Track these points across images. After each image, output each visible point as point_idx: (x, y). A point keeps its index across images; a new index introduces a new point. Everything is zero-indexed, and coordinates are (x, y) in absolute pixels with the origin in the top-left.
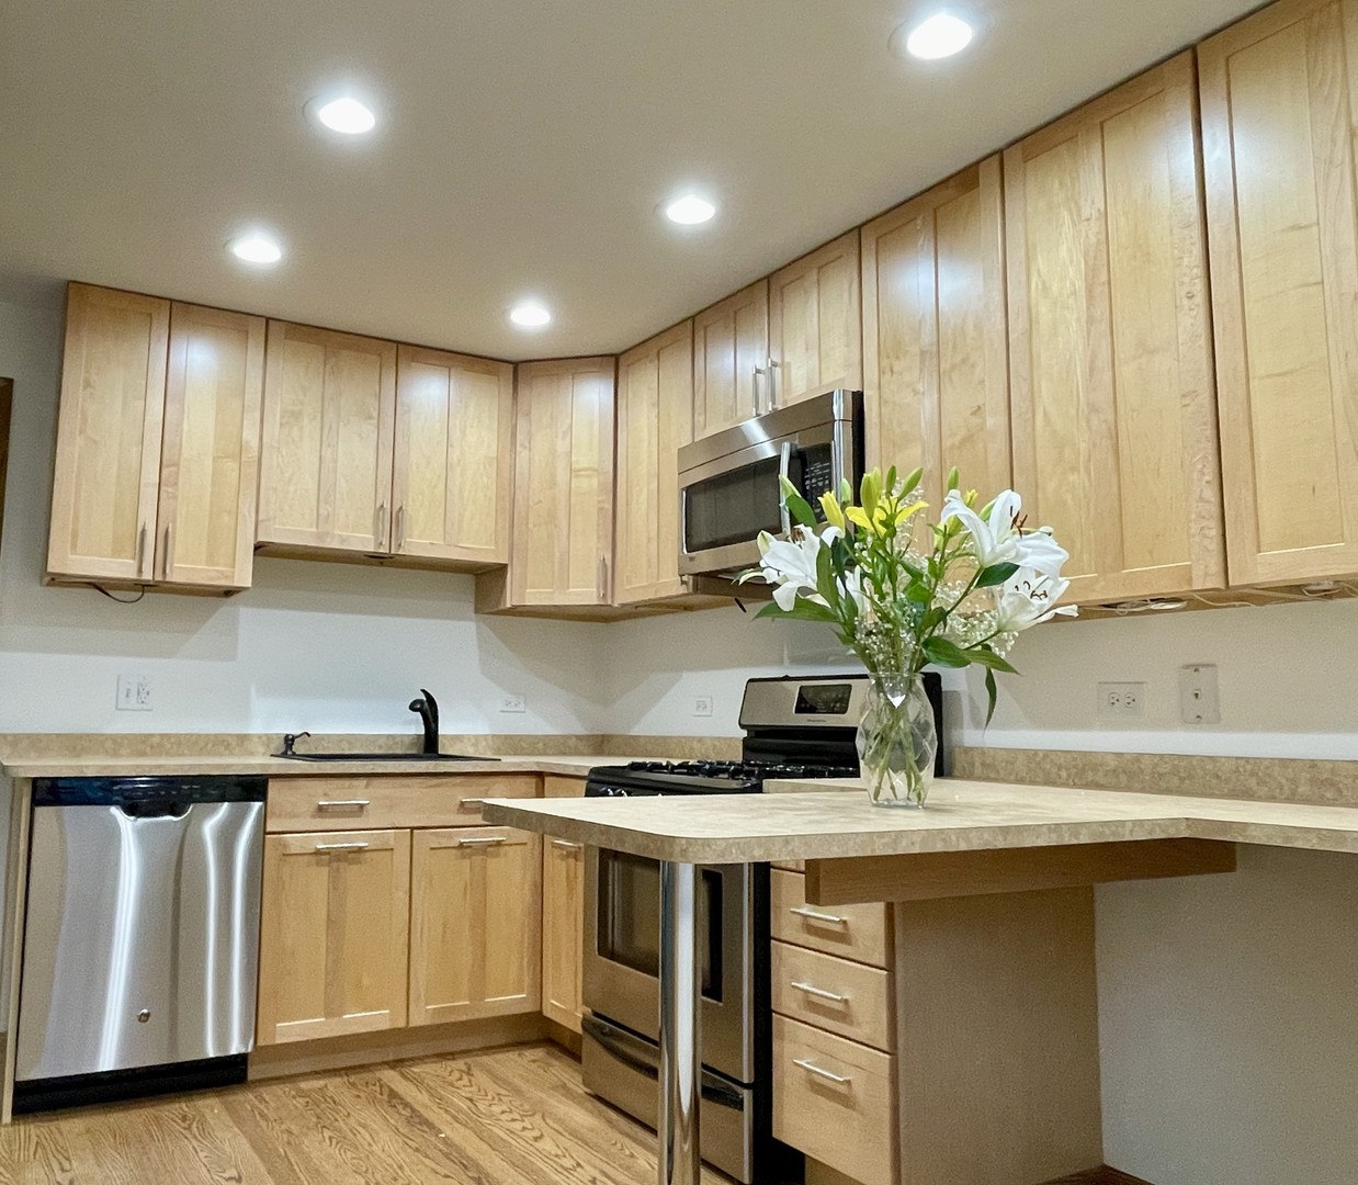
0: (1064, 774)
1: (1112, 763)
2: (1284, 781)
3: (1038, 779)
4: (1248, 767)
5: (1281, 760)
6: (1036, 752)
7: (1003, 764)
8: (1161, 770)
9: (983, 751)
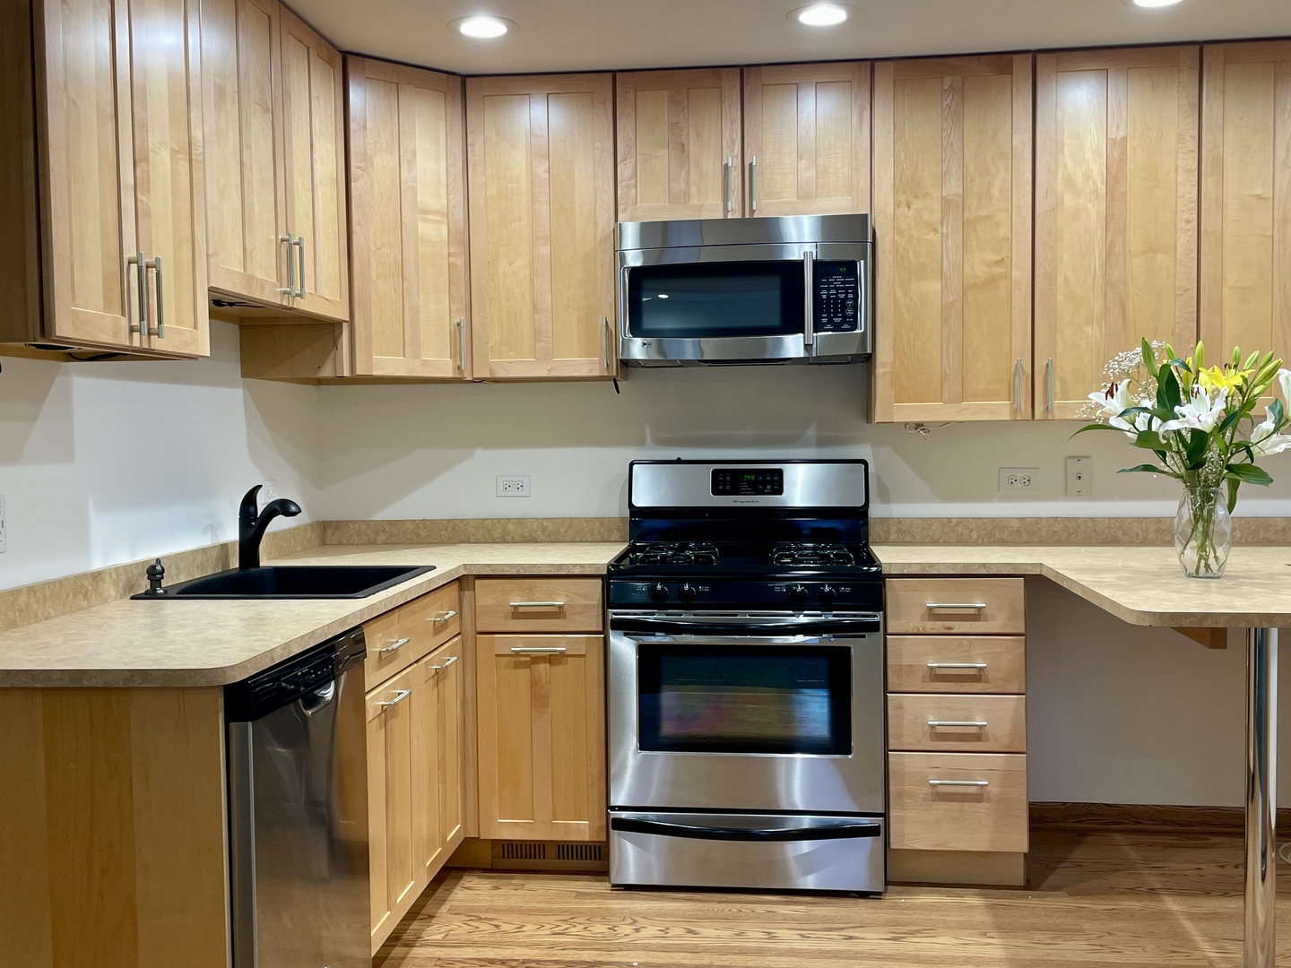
0: (975, 535)
1: (1016, 525)
2: (1139, 532)
3: (951, 540)
4: (1117, 524)
5: (1139, 518)
6: (950, 520)
7: (919, 530)
8: (1054, 529)
9: (899, 521)
